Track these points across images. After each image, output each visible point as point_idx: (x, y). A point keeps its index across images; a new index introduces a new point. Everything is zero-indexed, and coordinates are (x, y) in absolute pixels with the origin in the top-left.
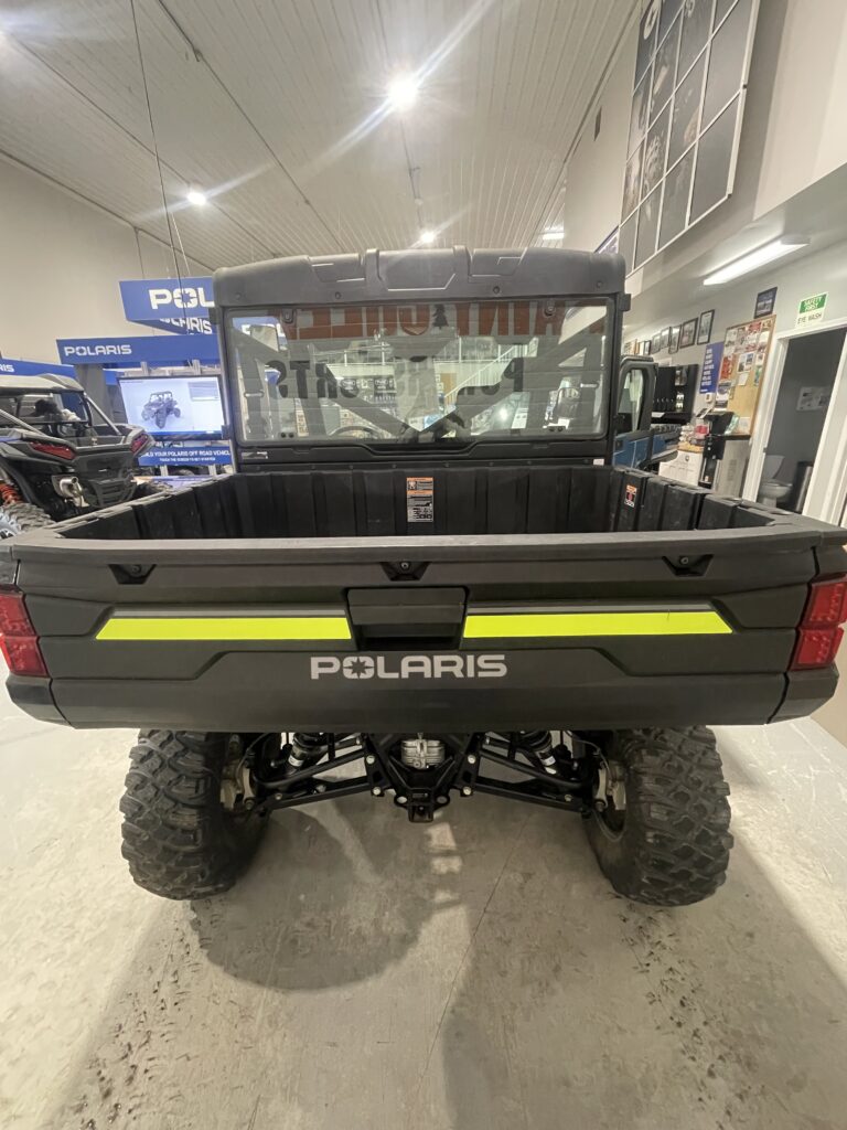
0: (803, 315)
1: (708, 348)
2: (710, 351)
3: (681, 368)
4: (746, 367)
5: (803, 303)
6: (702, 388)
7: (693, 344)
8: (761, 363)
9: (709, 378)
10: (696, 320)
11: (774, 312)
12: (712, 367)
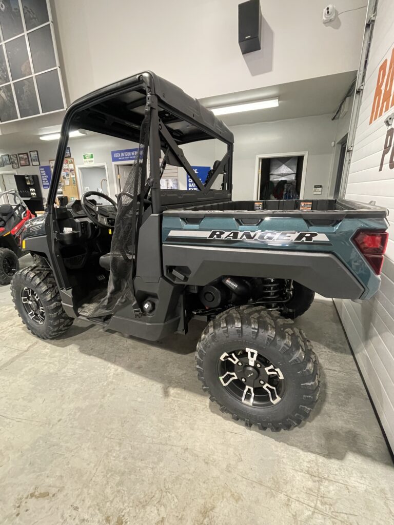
0: (86, 160)
1: (41, 168)
2: (43, 169)
3: (28, 176)
4: (66, 178)
5: (84, 156)
6: (44, 186)
7: (29, 165)
8: (74, 176)
9: (47, 181)
10: (27, 154)
11: (72, 157)
12: (47, 177)
